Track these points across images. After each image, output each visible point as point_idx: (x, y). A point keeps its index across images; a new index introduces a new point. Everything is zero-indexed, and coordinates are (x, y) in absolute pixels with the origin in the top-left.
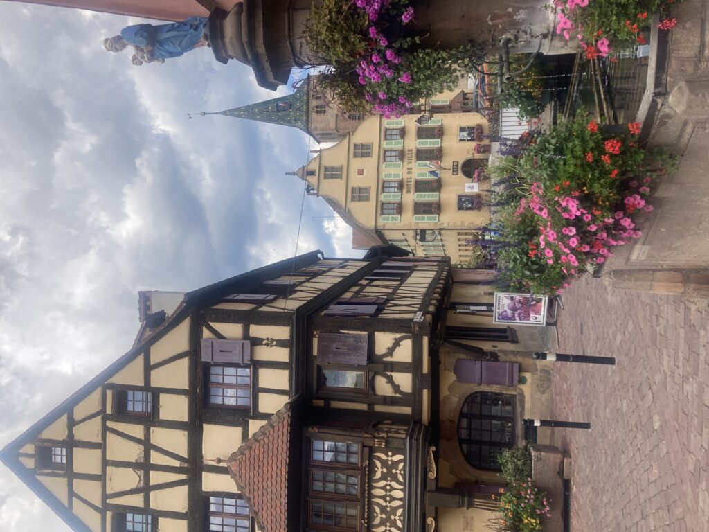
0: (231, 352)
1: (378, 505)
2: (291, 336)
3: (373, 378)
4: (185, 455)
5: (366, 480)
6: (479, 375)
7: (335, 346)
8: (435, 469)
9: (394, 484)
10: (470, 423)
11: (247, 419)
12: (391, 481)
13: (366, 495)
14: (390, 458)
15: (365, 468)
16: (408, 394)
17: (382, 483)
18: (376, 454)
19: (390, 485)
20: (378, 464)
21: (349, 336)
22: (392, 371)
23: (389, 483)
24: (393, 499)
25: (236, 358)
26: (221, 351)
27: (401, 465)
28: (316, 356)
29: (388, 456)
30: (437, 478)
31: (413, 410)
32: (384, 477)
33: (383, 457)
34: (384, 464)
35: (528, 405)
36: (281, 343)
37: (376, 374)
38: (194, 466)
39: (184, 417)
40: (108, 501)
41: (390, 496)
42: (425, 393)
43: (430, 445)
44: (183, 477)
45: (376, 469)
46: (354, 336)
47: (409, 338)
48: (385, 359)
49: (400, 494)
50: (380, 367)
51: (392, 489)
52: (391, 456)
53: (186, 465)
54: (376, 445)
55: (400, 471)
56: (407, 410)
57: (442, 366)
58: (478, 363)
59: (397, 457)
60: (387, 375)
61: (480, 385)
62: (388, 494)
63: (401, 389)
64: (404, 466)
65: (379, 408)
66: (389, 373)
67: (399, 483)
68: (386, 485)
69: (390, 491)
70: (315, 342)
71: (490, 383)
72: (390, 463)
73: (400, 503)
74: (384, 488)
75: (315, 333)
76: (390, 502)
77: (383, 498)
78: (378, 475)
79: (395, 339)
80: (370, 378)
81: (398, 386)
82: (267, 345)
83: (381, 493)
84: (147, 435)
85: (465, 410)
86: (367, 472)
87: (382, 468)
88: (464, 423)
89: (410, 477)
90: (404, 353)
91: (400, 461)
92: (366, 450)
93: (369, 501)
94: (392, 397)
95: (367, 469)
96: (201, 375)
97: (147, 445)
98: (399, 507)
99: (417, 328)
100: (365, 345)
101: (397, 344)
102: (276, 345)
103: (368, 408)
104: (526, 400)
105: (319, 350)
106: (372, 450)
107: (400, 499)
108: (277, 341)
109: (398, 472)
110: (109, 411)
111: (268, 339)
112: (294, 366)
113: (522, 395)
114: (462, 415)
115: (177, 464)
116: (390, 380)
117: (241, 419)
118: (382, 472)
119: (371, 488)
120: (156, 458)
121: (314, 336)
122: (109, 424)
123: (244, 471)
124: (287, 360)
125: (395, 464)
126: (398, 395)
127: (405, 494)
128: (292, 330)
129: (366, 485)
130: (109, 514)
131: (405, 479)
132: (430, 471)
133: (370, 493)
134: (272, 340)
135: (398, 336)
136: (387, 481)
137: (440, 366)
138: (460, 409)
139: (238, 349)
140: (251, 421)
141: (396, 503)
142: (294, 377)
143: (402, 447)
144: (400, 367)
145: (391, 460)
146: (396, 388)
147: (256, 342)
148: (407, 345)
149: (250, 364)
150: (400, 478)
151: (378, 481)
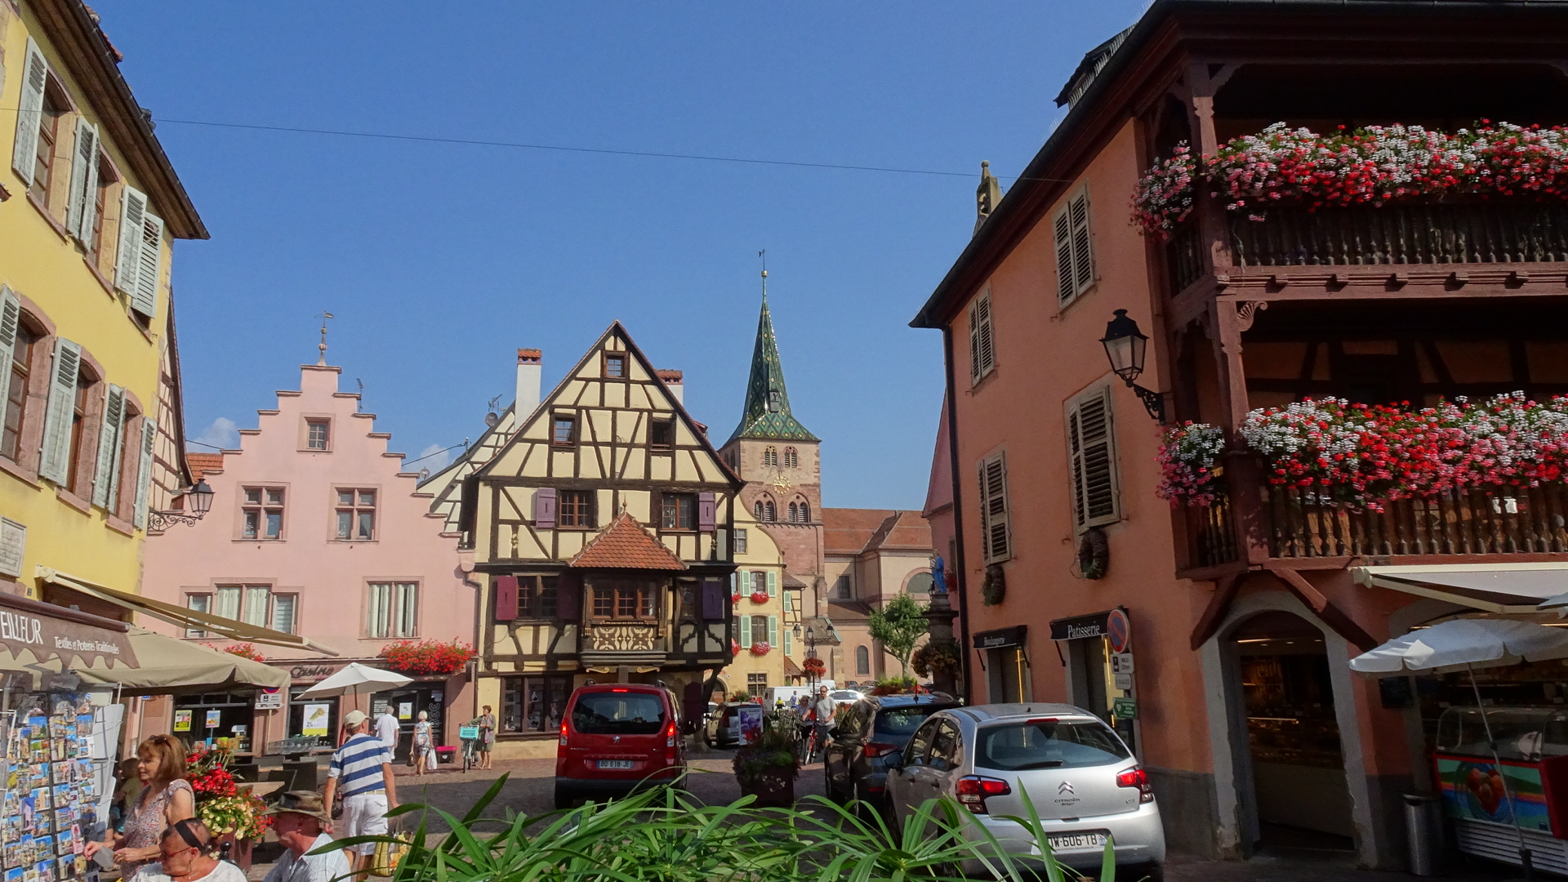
0: (707, 516)
1: (615, 631)
2: (720, 561)
4: (625, 477)
5: (634, 622)
7: (715, 594)
8: (643, 672)
9: (631, 643)
11: (656, 526)
12: (633, 641)
13: (623, 623)
14: (650, 639)
16: (683, 650)
17: (631, 635)
18: (652, 629)
19: (630, 640)
20: (646, 631)
22: (698, 637)
23: (632, 639)
24: (620, 642)
25: (702, 520)
26: (708, 508)
27: (645, 648)
28: (705, 579)
31: (670, 654)
32: (636, 636)
33: (650, 635)
34: (645, 635)
36: (714, 553)
37: (695, 625)
38: (617, 483)
39: (654, 477)
40: (584, 411)
41: (622, 640)
42: (683, 662)
43: (661, 668)
44: (608, 475)
45: (642, 630)
47: (723, 649)
48: (706, 632)
49: (624, 647)
50: (701, 628)
51: (628, 642)
53: (617, 477)
54: (659, 629)
55: (641, 647)
56: (671, 650)
57: (694, 673)
59: (651, 645)
62: (624, 639)
64: (644, 650)
65: (671, 628)
66: (697, 635)
67: (632, 647)
68: (630, 637)
69: (626, 640)
70: (715, 579)
72: (646, 639)
73: (618, 648)
74: (628, 635)
75: (721, 579)
76: (618, 640)
77: (621, 636)
78: (637, 631)
79: (721, 639)
80: (694, 622)
81: (688, 643)
82: (712, 542)
83: (624, 634)
84: (639, 446)
86: (639, 623)
87: (643, 634)
89: (639, 654)
90: (712, 646)
91: (648, 647)
92: (656, 622)
93: (618, 625)
94: (680, 638)
96: (687, 491)
97: (631, 446)
98: (615, 647)
99: (729, 655)
100: (716, 617)
101: (718, 640)
102: (712, 549)
103: (670, 620)
105: (709, 582)
106: (655, 626)
107: (620, 648)
110: (655, 415)
112: (698, 564)
115: (618, 469)
116: (691, 636)
117: (656, 521)
118: (639, 634)
119: (629, 626)
120: (621, 452)
121: (719, 578)
122: (645, 414)
124: (703, 558)
125: (646, 643)
126: (681, 642)
127: (624, 651)
128: (724, 562)
129: (630, 622)
130: (574, 411)
131: (636, 650)
133: (624, 625)
134: (716, 547)
135: (723, 641)
137: (695, 671)
140: (655, 529)
141: (617, 644)
142: (689, 563)
143: (658, 648)
144: (701, 644)
145: (648, 641)
146: (686, 641)
147: (714, 535)
148: (717, 648)
149: (698, 529)
150: (636, 647)
151: (633, 631)
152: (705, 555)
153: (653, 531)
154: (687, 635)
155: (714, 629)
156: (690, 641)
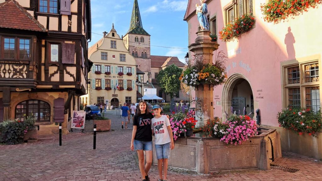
0: (65, 6)
2: (73, 33)
3: (57, 66)
5: (13, 62)
6: (58, 107)
7: (70, 50)
8: (20, 91)
9: (12, 74)
10: (36, 104)
11: (34, 10)
12: (13, 72)
13: (6, 62)
14: (24, 72)
15: (19, 62)
16: (50, 80)
17: (12, 69)
18: (26, 67)
19: (11, 72)
20: (21, 67)
21: (73, 56)
22: (60, 73)
23: (12, 72)
25: (62, 8)
26: (65, 2)
27: (21, 77)
28: (64, 42)
29: (25, 71)
30: (16, 91)
31: (43, 82)
32: (15, 70)
33: (25, 69)
34: (22, 70)
35: (47, 126)
36: (70, 28)
37: (58, 67)
41: (6, 72)
42: (51, 86)
43: (32, 89)
45: (18, 66)
46: (74, 58)
47: (74, 80)
48: (65, 71)
49: (7, 76)
50: (61, 68)
51: (9, 73)
52: (25, 73)
54: (30, 67)
55: (19, 77)
56: (43, 79)
57: (60, 93)
58: (63, 107)
59: (25, 76)
60: (58, 71)
61: (54, 108)
62: (7, 71)
63: (52, 77)
64: (21, 78)
65: (43, 67)
66: (59, 72)
67: (13, 76)
68: (11, 71)
69: (8, 72)
70: (71, 42)
71: (55, 111)
72: (22, 72)
74: (9, 69)
75: (74, 42)
76: (3, 72)
77: (5, 69)
78: (15, 67)
79: (73, 75)
80: (57, 65)
81: (53, 76)
82: (69, 22)
83: (7, 68)
85: (41, 102)
86: (17, 63)
87: (19, 69)
88: (36, 102)
89: (17, 80)
90: (68, 78)
91: (23, 76)
92: (28, 63)
93: (3, 63)
94: (48, 73)
95: (18, 63)
99: (78, 83)
100: (70, 63)
101: (71, 75)
102: (68, 26)
103: (43, 63)
104: (49, 125)
105: (67, 44)
106: (28, 65)
107: (4, 76)
108: (71, 26)
109: (18, 76)
111: (71, 22)
112: (60, 33)
113: (50, 124)
114: (39, 101)
116: (56, 73)
117: (34, 8)
118: (17, 69)
119: (9, 64)
121: (73, 42)
123: (10, 7)
124: (63, 30)
125: (22, 75)
126: (49, 75)
127: (7, 78)
128: (75, 33)
129: (11, 62)
131: (15, 78)
132: (19, 89)
133: (7, 63)
134: (71, 24)
135: (75, 76)
136: (13, 71)
137: (60, 92)
138: (42, 100)
139: (67, 10)
140: (33, 12)
141: (2, 75)
142: (55, 33)
143: (30, 78)
144: (62, 77)
145: (23, 73)
146: (53, 75)
147: (70, 17)
148: (71, 79)
149: (60, 14)
150: (15, 77)
151: (13, 67)
152: (65, 28)
153: (32, 13)
154: (53, 72)
155: (69, 69)
156: (55, 75)
